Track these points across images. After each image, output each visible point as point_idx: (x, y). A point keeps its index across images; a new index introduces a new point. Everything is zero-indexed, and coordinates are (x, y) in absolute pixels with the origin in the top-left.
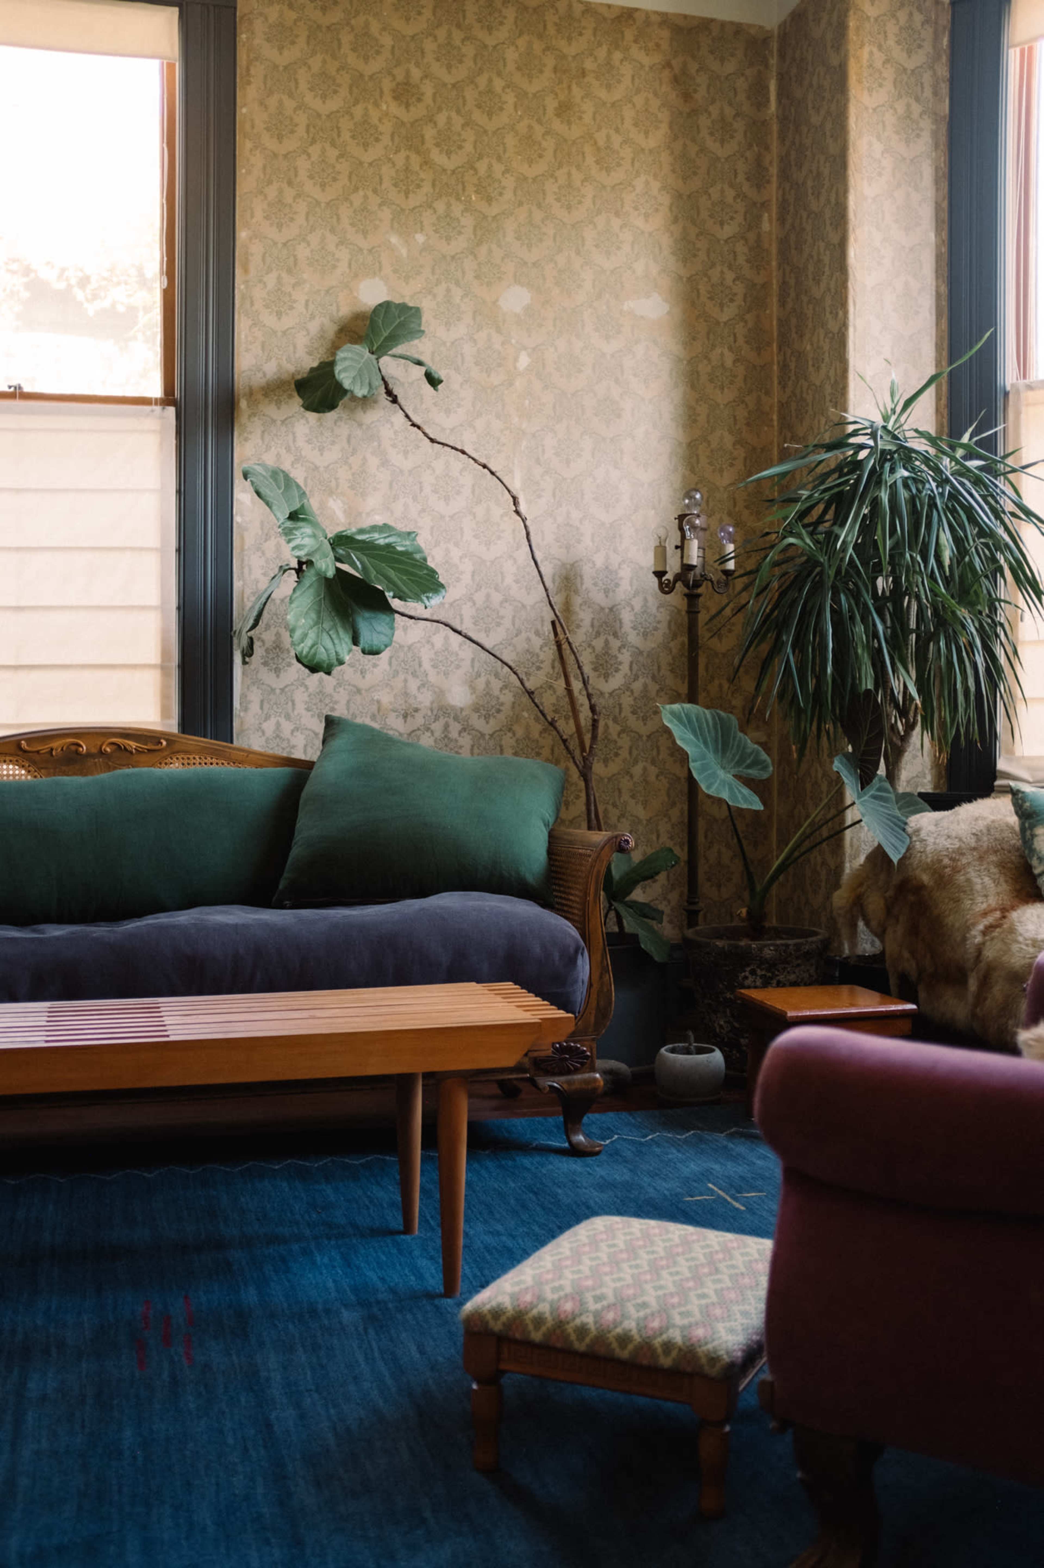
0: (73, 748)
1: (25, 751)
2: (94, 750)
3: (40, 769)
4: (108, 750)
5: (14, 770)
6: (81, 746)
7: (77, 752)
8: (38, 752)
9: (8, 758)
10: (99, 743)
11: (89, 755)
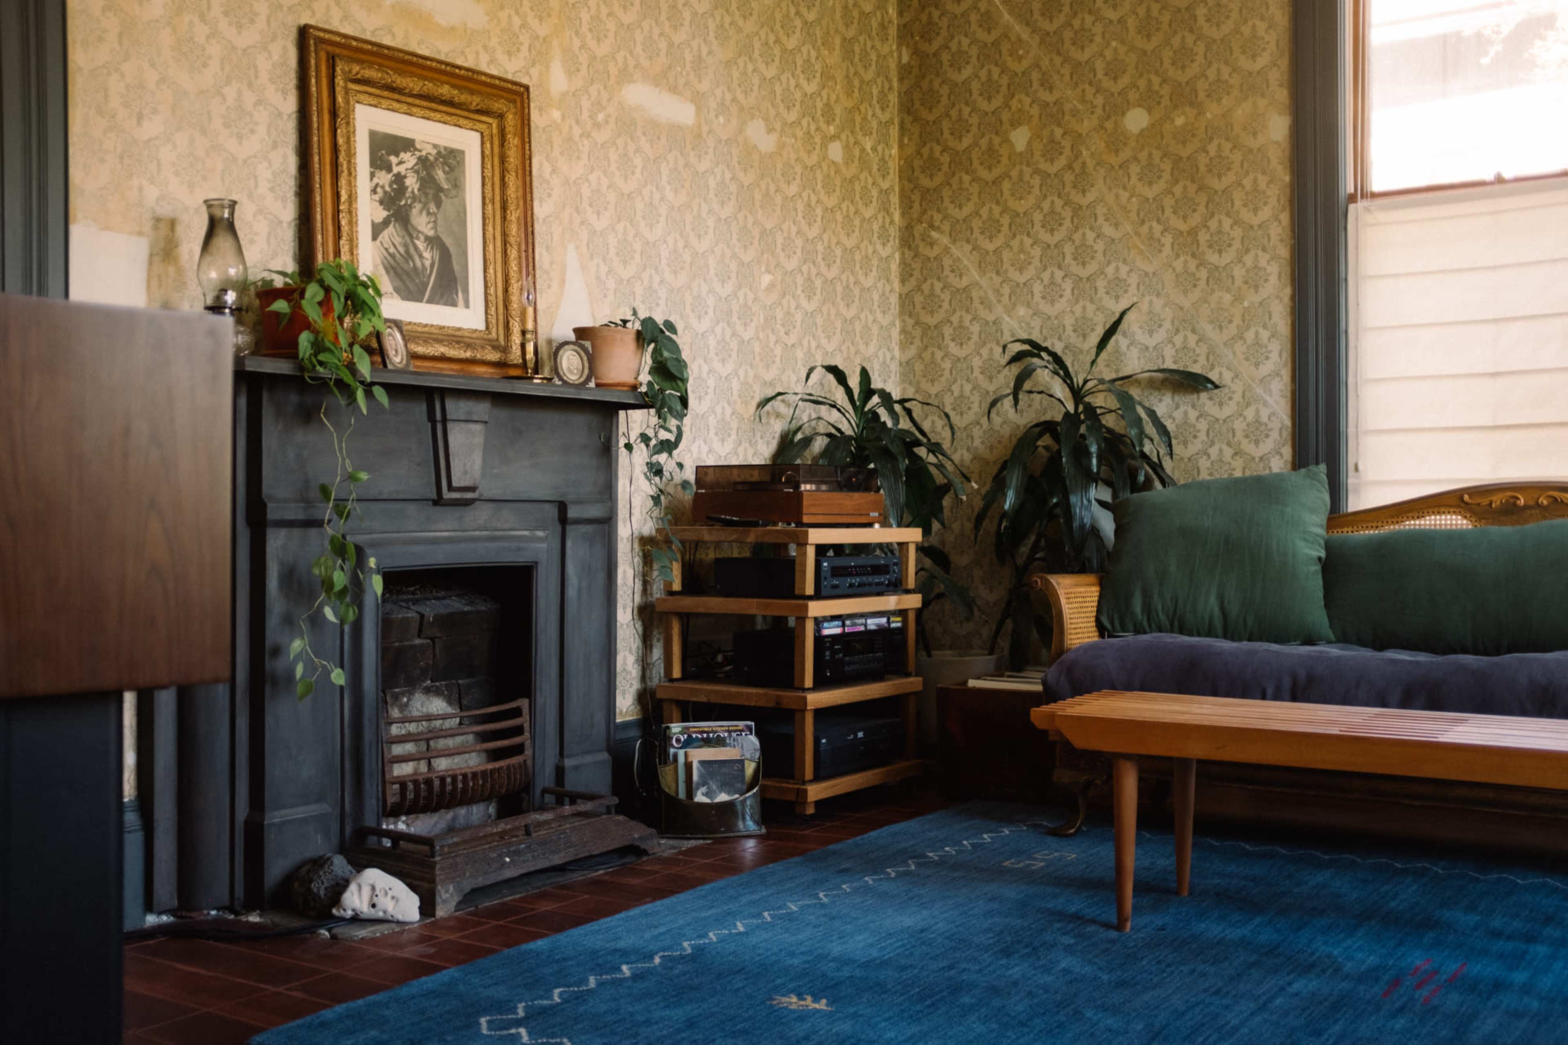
0: (1512, 501)
1: (1467, 504)
2: (1532, 503)
3: (1480, 520)
4: (1545, 503)
5: (1456, 520)
6: (1518, 499)
7: (1515, 504)
8: (1479, 504)
9: (1452, 510)
10: (1536, 496)
11: (1526, 507)
